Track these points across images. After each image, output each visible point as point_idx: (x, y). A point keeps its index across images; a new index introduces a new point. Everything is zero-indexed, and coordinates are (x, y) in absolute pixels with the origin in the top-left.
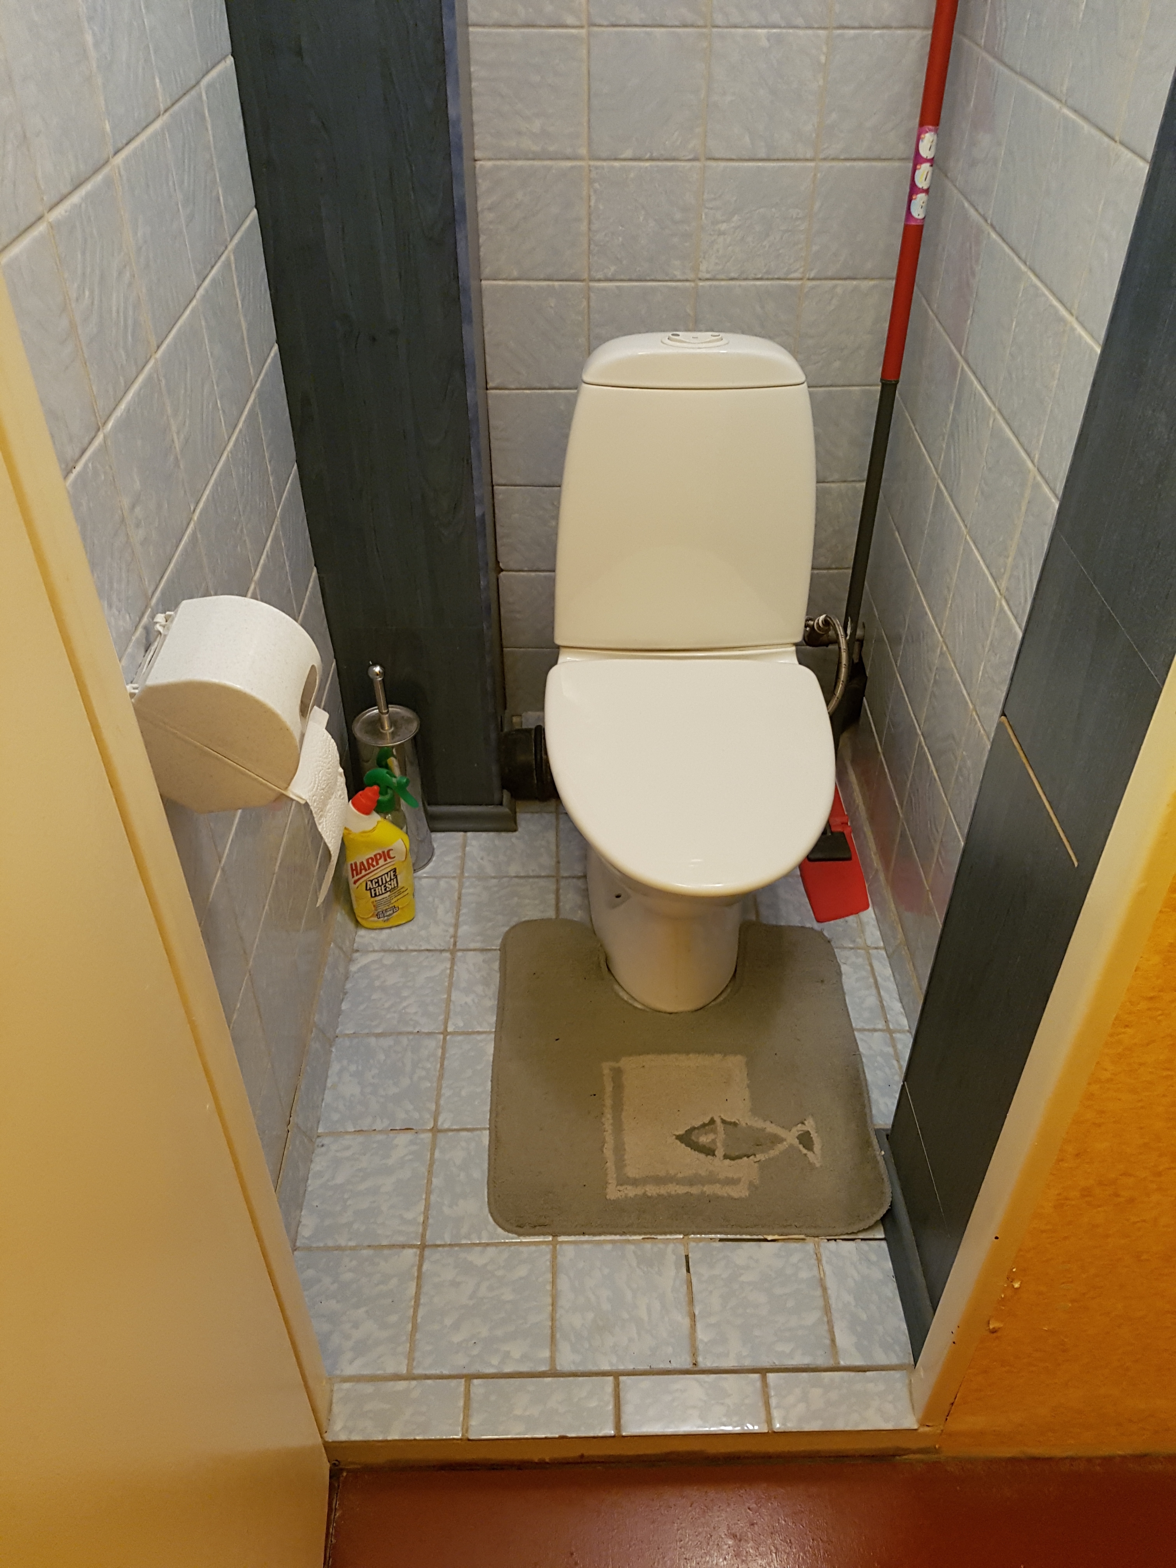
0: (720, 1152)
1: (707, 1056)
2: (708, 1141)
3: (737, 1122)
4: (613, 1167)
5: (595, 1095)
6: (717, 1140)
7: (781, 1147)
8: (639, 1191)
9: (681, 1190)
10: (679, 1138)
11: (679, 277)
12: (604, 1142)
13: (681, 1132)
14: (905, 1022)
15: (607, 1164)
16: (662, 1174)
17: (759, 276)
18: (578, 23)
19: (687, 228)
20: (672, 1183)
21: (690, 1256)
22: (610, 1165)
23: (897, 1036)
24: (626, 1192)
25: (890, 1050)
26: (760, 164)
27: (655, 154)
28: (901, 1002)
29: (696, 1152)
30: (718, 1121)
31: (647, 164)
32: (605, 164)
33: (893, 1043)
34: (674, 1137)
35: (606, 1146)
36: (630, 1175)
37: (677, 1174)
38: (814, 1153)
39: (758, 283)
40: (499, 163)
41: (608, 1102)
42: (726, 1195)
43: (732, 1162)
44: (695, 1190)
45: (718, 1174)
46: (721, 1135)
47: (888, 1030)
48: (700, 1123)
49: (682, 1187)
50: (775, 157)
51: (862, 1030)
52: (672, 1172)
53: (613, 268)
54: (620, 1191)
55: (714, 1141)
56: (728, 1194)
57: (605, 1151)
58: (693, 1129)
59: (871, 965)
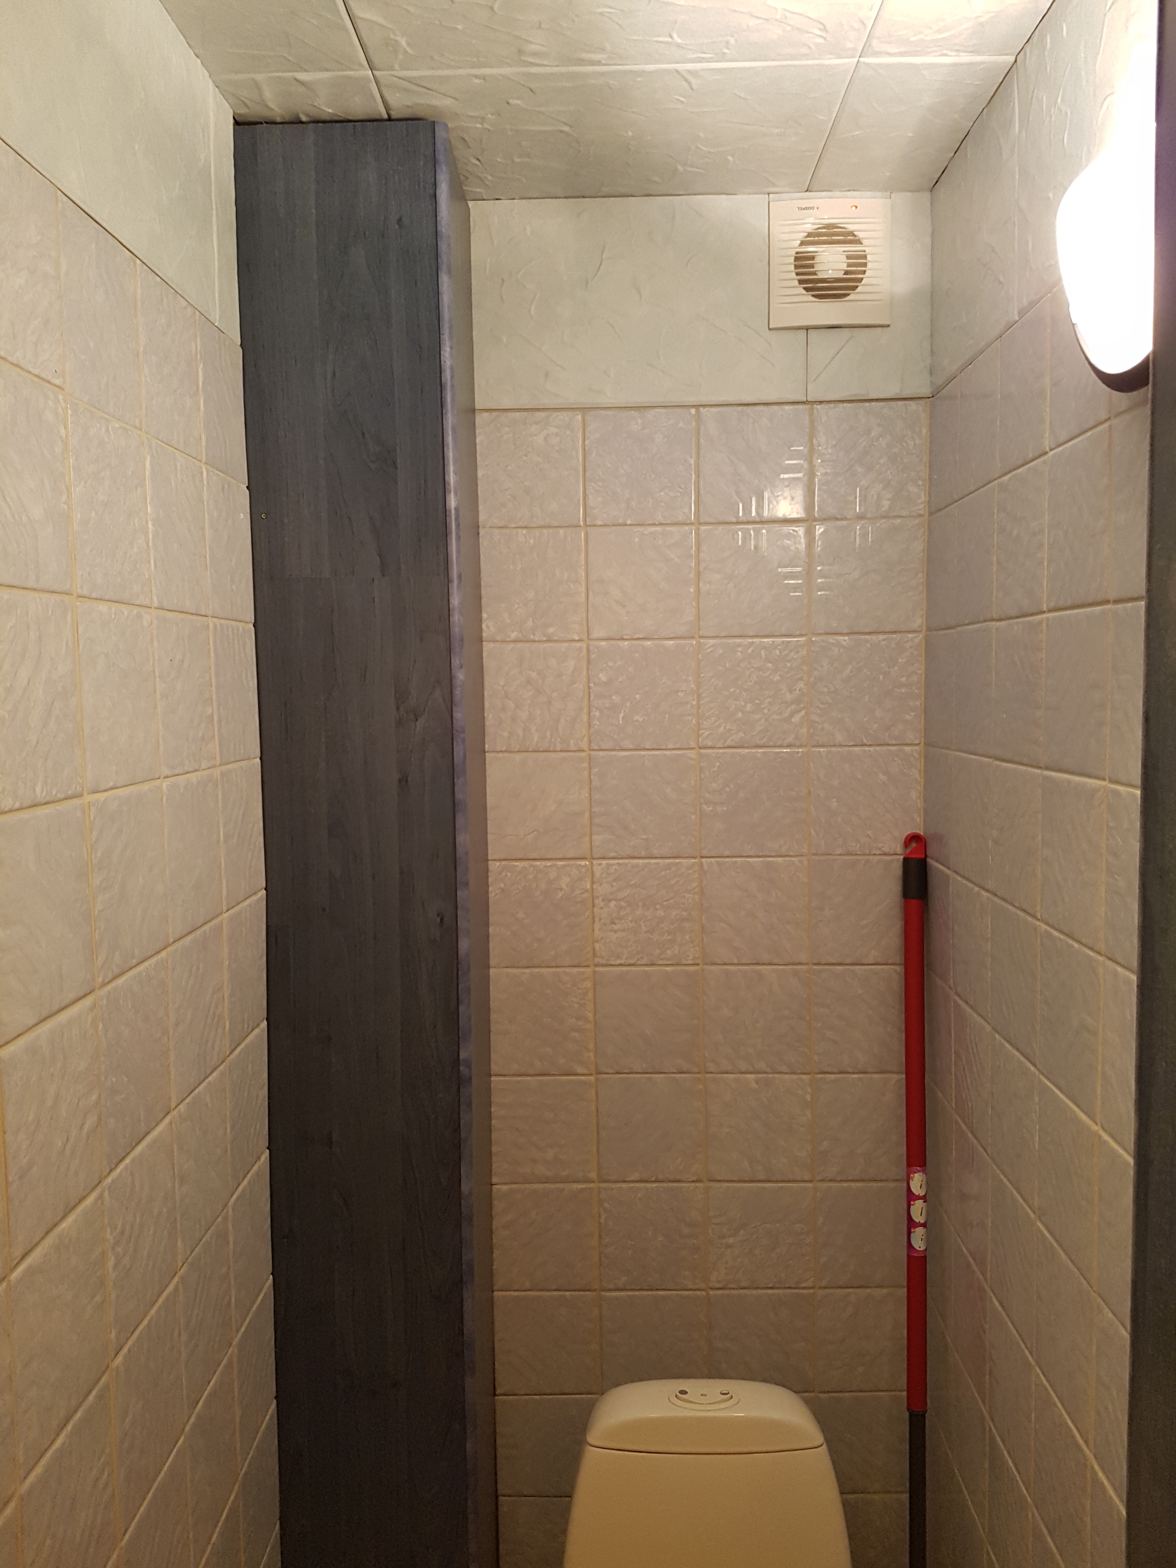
11: (690, 1287)
17: (771, 1285)
18: (586, 1072)
19: (695, 1241)
26: (759, 1185)
27: (660, 1177)
31: (654, 1185)
32: (613, 1185)
39: (770, 1291)
40: (514, 1186)
50: (774, 1179)
53: (624, 1279)
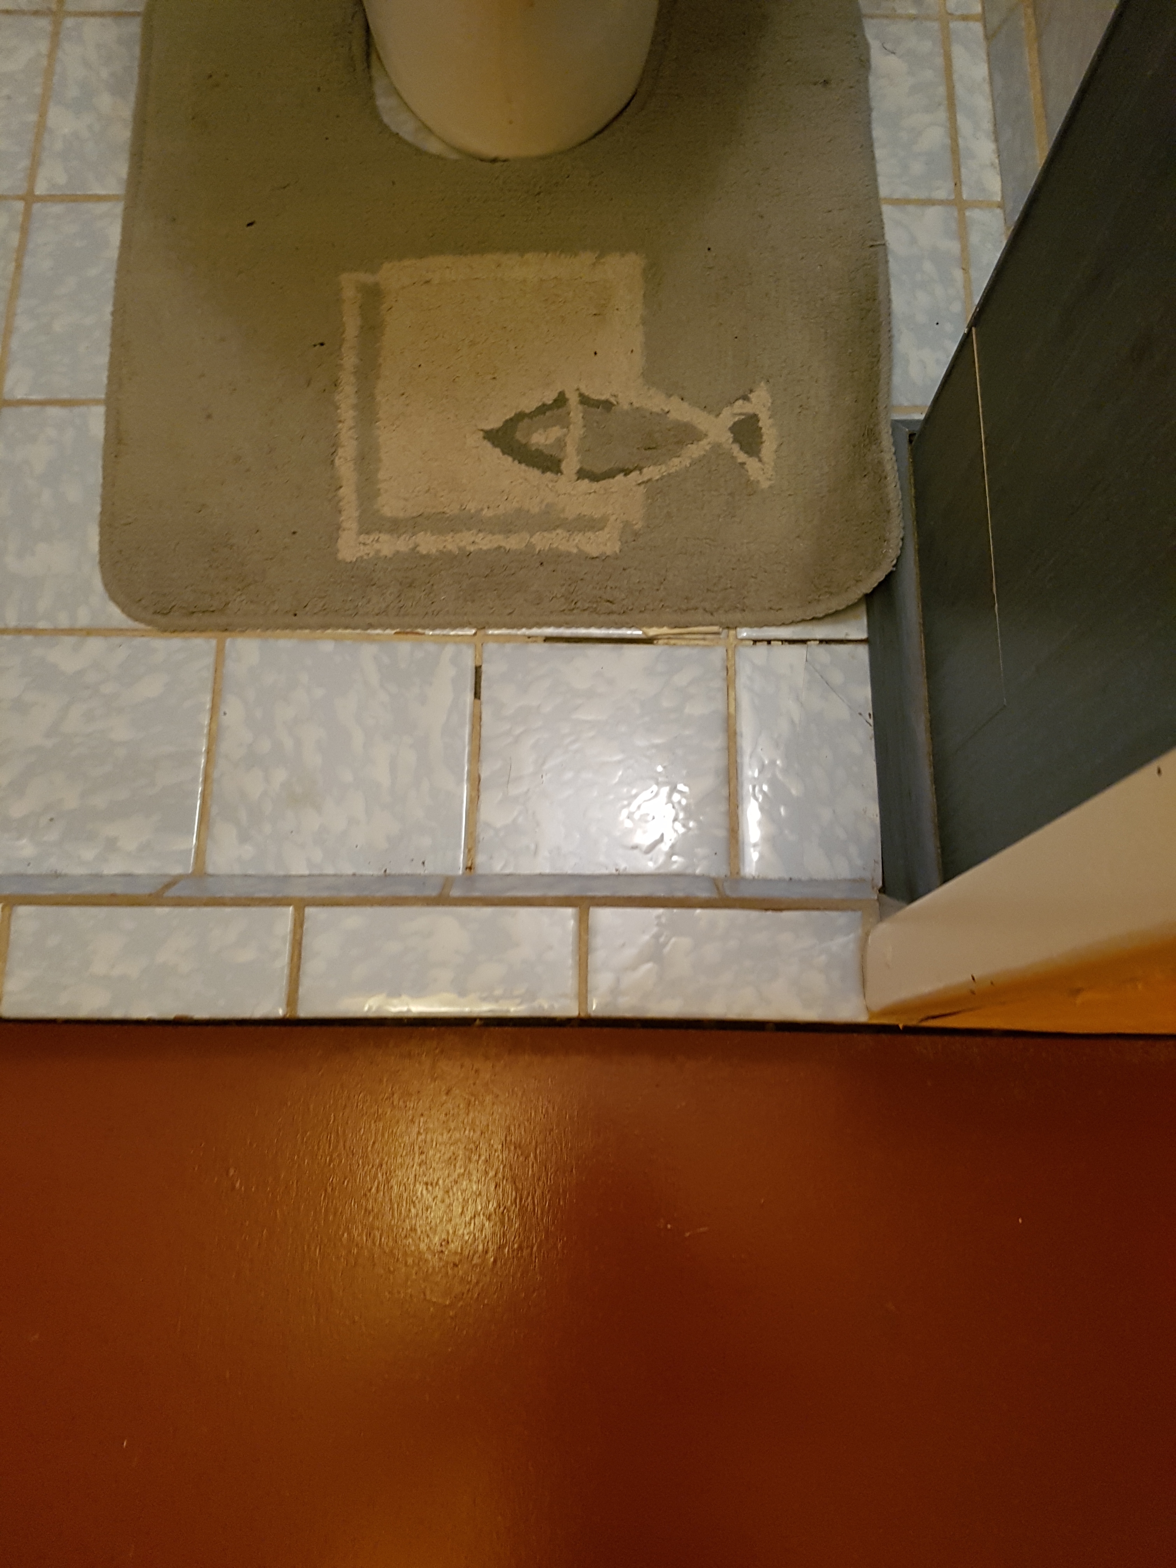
0: (571, 464)
1: (563, 256)
2: (548, 442)
3: (612, 400)
4: (353, 497)
5: (322, 344)
6: (568, 440)
7: (695, 451)
8: (402, 544)
9: (486, 542)
10: (491, 436)
12: (335, 446)
13: (494, 423)
14: (994, 184)
15: (342, 490)
16: (453, 510)
20: (469, 529)
21: (484, 668)
22: (348, 493)
23: (973, 214)
24: (377, 546)
25: (954, 247)
28: (996, 140)
29: (523, 466)
30: (573, 399)
33: (962, 232)
34: (481, 434)
35: (340, 451)
36: (387, 512)
37: (482, 509)
38: (760, 460)
41: (350, 360)
42: (575, 551)
43: (595, 486)
44: (514, 543)
45: (563, 510)
46: (577, 430)
47: (958, 204)
48: (534, 405)
49: (490, 537)
51: (902, 202)
52: (472, 507)
54: (364, 544)
55: (560, 443)
56: (580, 550)
57: (337, 462)
58: (520, 416)
59: (948, 58)
